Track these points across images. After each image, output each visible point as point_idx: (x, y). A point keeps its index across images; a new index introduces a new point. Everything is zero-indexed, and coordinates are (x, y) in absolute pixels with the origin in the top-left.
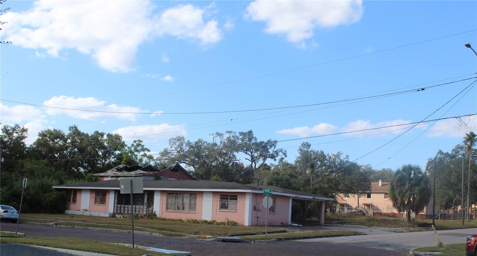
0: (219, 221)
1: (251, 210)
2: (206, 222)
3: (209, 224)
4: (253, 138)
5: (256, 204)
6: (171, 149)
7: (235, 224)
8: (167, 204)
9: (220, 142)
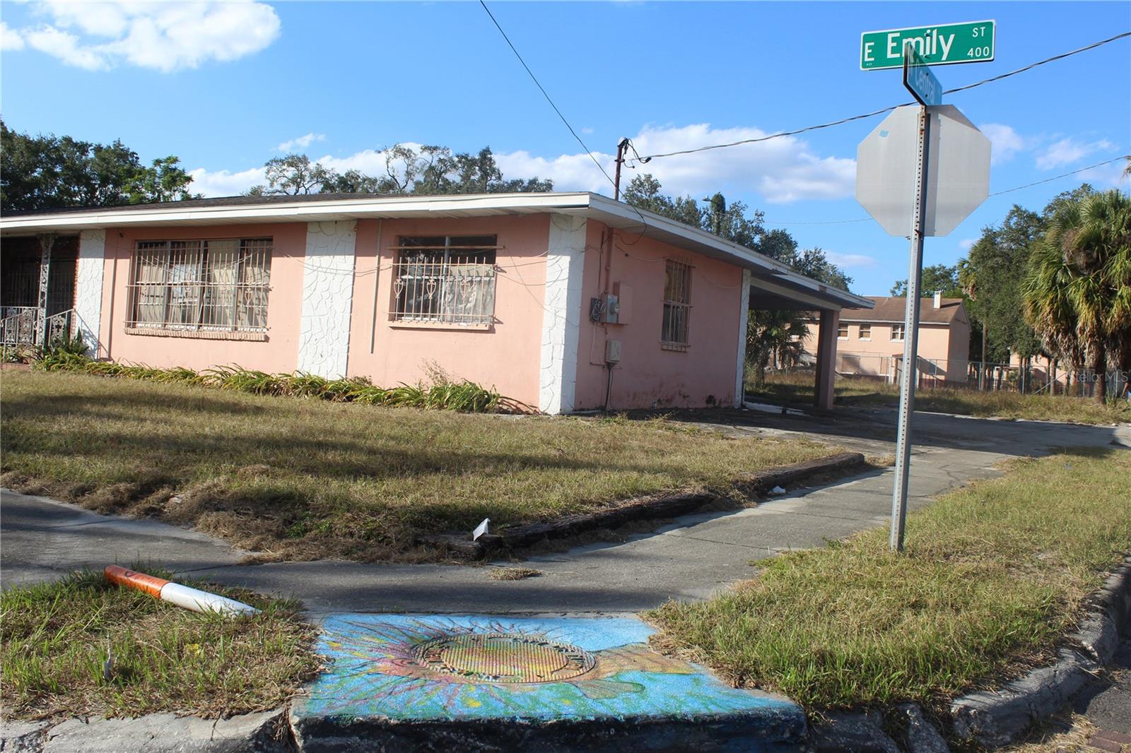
0: (386, 381)
1: (577, 322)
2: (316, 388)
3: (329, 397)
4: (493, 171)
5: (602, 290)
6: (271, 189)
7: (478, 402)
8: (134, 294)
9: (407, 172)
